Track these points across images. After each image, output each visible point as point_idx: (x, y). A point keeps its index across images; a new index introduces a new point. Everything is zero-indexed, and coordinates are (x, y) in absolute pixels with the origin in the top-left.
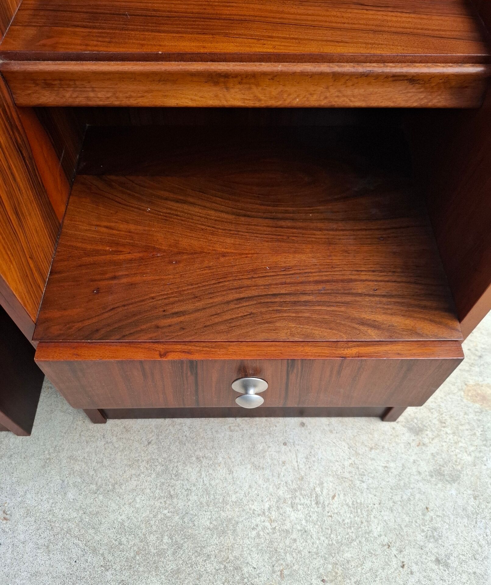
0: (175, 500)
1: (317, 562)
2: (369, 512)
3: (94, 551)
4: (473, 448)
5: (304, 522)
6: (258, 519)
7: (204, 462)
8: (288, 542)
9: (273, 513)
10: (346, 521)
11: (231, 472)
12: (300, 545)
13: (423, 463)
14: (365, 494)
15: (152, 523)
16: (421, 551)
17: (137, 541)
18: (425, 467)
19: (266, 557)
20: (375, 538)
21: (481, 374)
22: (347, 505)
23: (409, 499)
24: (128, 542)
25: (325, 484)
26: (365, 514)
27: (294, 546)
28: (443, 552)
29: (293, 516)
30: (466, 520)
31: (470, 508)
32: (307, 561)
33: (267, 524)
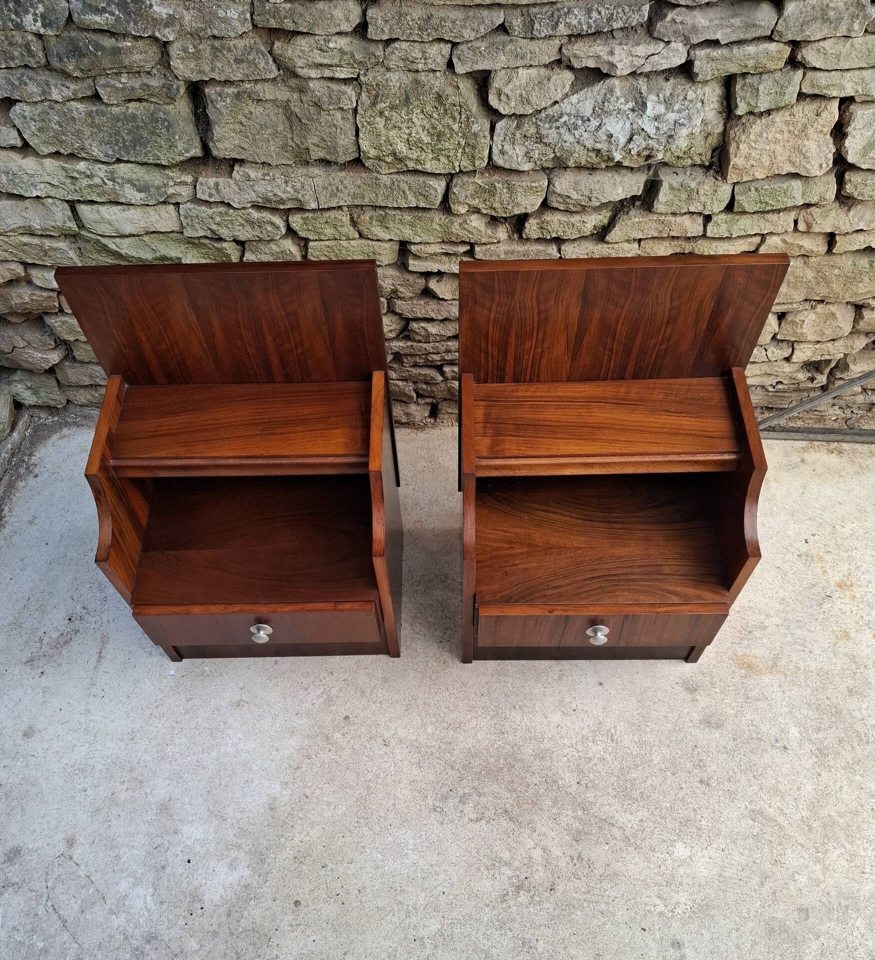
0: (506, 735)
1: (613, 779)
2: (652, 747)
3: (452, 767)
4: (736, 704)
5: (602, 753)
6: (568, 750)
7: (525, 709)
8: (590, 765)
9: (579, 746)
10: (634, 753)
11: (546, 717)
12: (600, 767)
13: (695, 715)
14: (648, 735)
15: (491, 750)
16: (689, 775)
17: (481, 761)
18: (696, 717)
19: (575, 775)
20: (655, 765)
21: (749, 646)
22: (635, 742)
23: (682, 739)
24: (475, 762)
25: (618, 727)
26: (648, 748)
27: (595, 769)
28: (705, 775)
29: (594, 748)
30: (725, 755)
31: (729, 747)
32: (605, 778)
33: (575, 753)
